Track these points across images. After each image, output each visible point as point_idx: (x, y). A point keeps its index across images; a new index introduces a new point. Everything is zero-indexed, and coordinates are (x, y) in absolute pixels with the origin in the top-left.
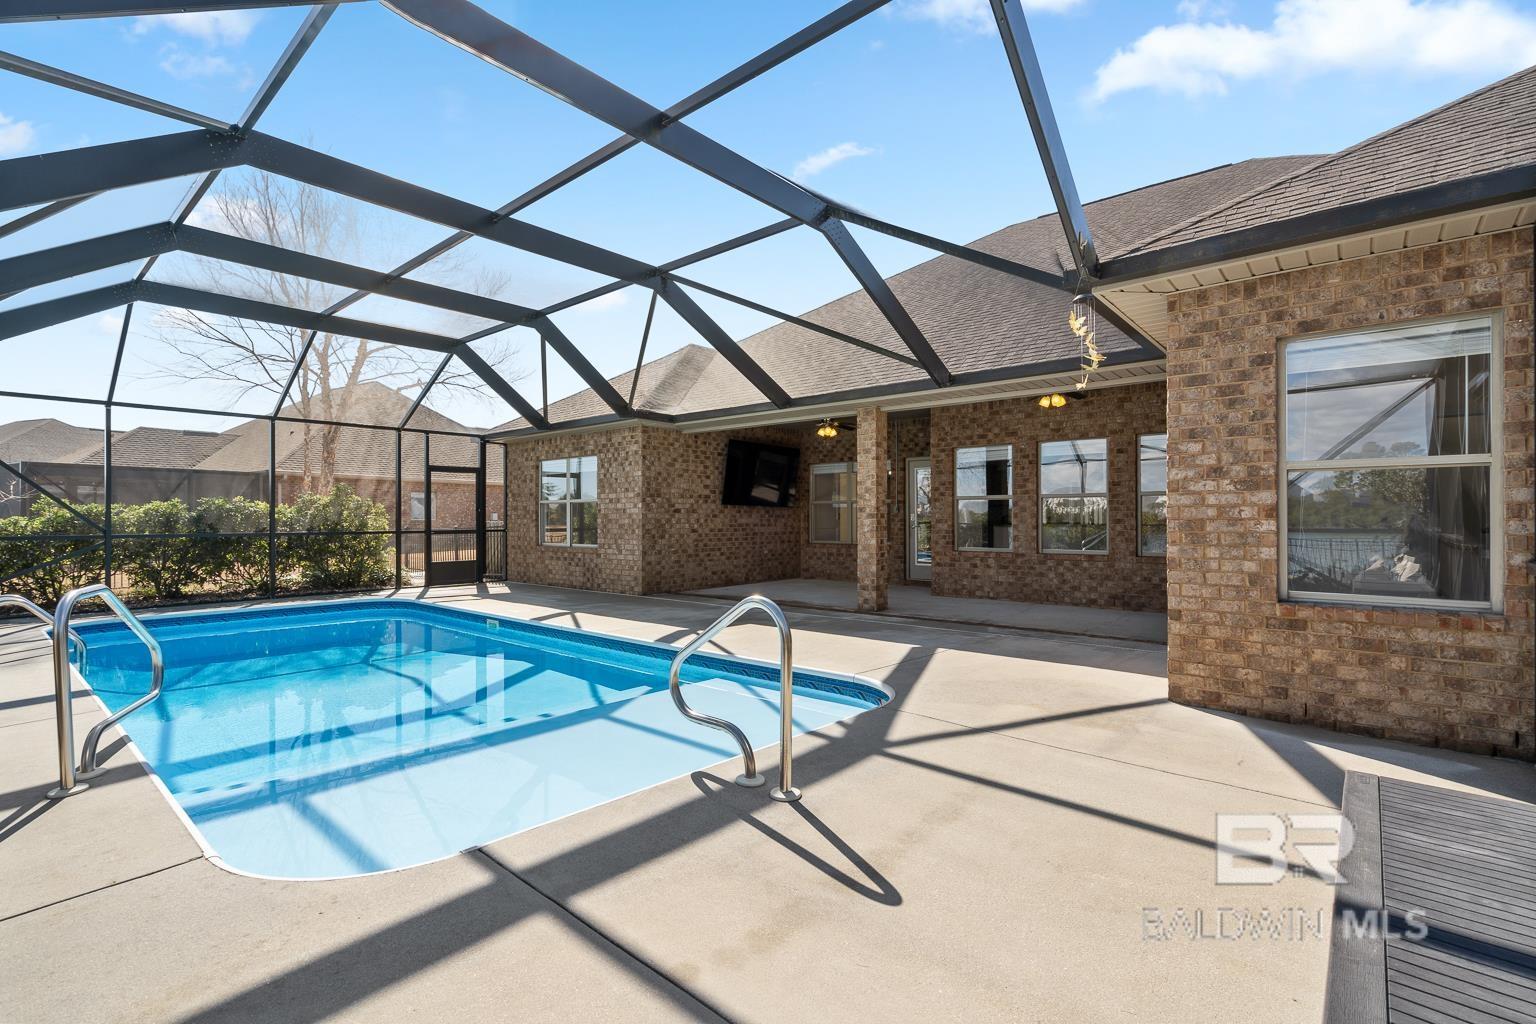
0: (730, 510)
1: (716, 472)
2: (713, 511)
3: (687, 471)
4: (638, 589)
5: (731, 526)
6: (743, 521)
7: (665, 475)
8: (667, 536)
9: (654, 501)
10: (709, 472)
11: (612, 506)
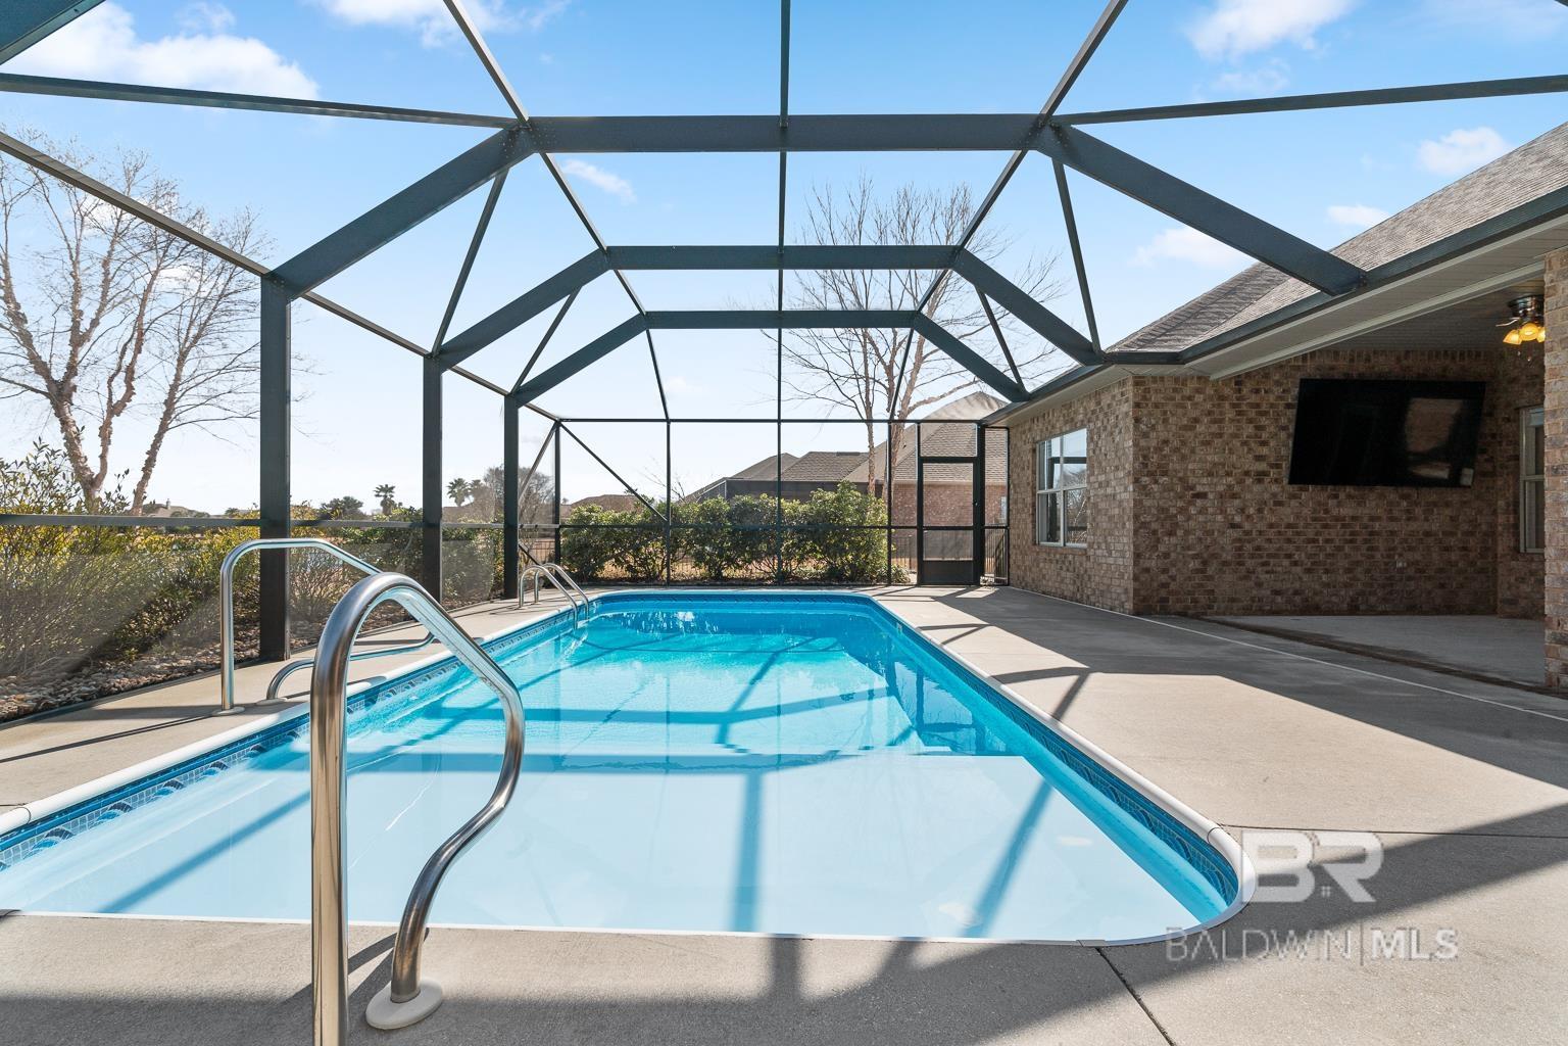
0: (1311, 495)
1: (1283, 435)
2: (1274, 495)
3: (1220, 435)
4: (1129, 606)
5: (1315, 519)
6: (1346, 511)
7: (1176, 443)
8: (1180, 533)
9: (1156, 482)
10: (1265, 436)
11: (1101, 492)
